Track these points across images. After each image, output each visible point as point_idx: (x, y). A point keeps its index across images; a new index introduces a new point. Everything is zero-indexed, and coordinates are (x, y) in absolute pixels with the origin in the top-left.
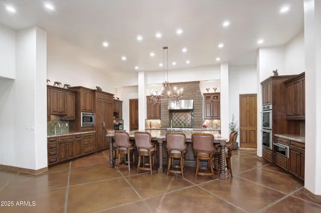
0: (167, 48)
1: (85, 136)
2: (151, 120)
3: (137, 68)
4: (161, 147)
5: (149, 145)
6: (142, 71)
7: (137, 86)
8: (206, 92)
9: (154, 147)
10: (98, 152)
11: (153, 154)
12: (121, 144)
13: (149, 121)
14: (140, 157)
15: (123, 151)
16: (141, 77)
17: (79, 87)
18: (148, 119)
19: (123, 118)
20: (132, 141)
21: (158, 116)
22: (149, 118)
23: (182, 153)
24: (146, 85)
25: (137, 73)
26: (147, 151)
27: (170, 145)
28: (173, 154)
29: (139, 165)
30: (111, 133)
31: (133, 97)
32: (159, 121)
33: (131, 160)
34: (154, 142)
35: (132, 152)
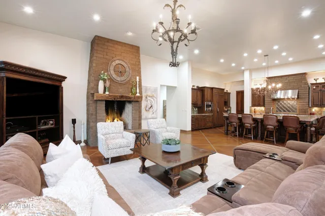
0: (267, 55)
1: (208, 116)
2: (255, 108)
3: (243, 68)
4: (260, 124)
5: (252, 122)
6: (247, 69)
7: (243, 81)
8: (315, 82)
9: (255, 124)
10: (214, 127)
11: (254, 128)
12: (233, 120)
13: (253, 108)
14: (245, 129)
15: (234, 125)
16: (247, 74)
17: (204, 87)
18: (252, 106)
19: (231, 106)
20: (240, 119)
21: (262, 104)
22: (254, 105)
23: (274, 127)
24: (251, 79)
25: (243, 72)
26: (249, 125)
27: (266, 122)
28: (268, 128)
29: (244, 134)
30: (225, 115)
31: (239, 89)
32: (263, 108)
33: (239, 131)
34: (255, 120)
35: (240, 126)
